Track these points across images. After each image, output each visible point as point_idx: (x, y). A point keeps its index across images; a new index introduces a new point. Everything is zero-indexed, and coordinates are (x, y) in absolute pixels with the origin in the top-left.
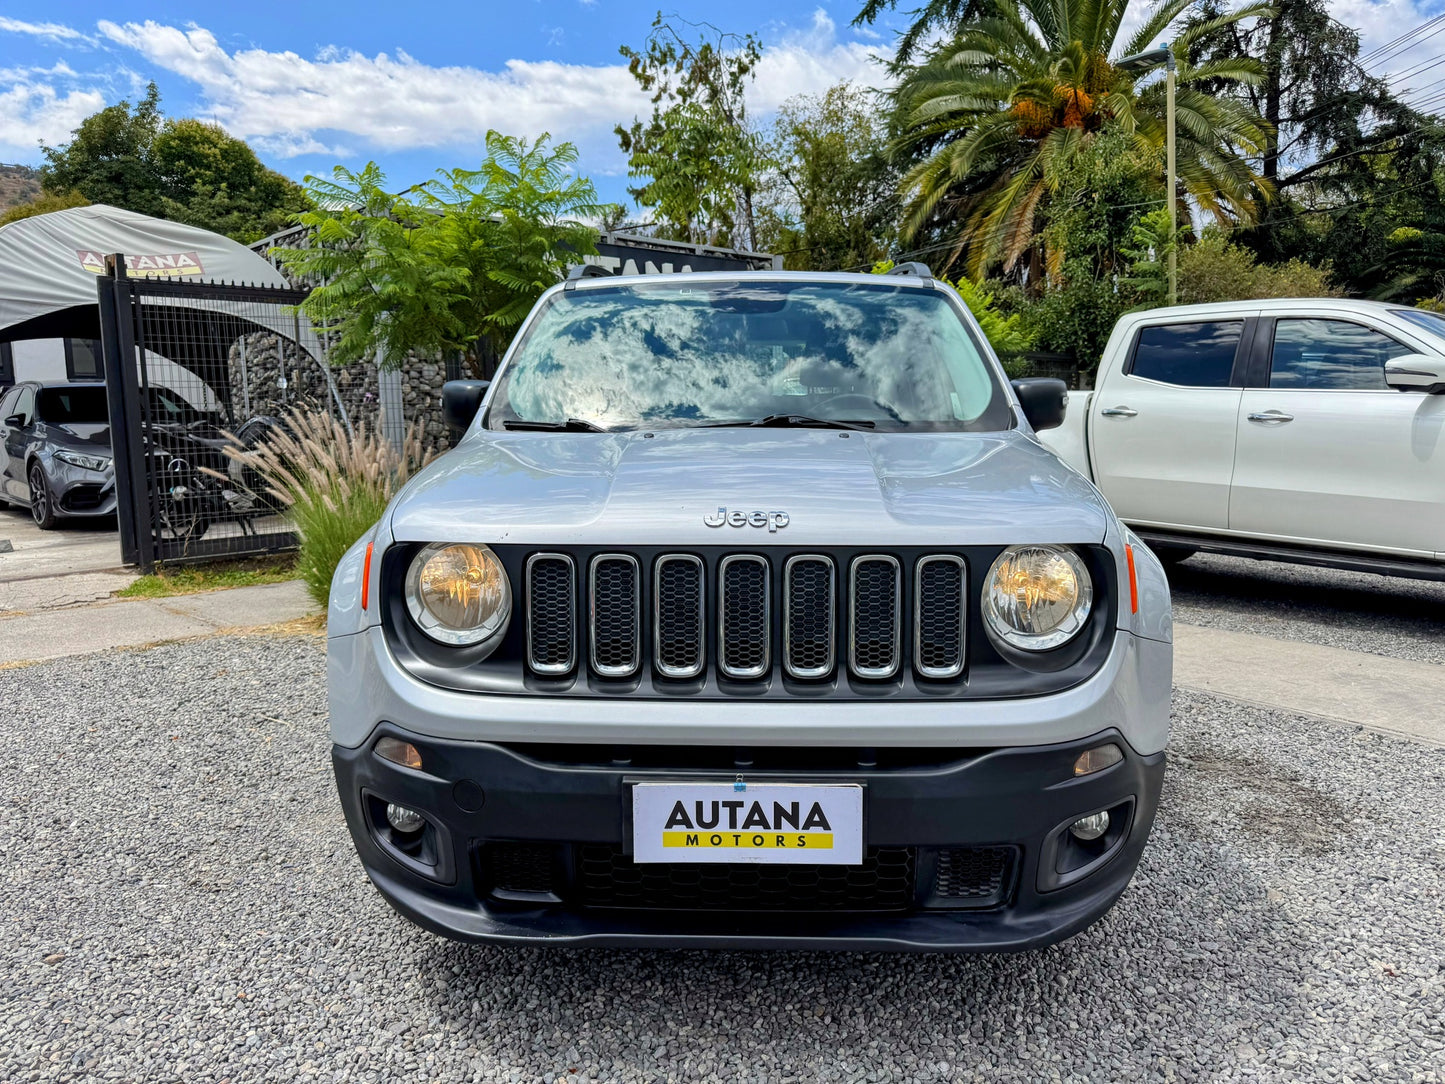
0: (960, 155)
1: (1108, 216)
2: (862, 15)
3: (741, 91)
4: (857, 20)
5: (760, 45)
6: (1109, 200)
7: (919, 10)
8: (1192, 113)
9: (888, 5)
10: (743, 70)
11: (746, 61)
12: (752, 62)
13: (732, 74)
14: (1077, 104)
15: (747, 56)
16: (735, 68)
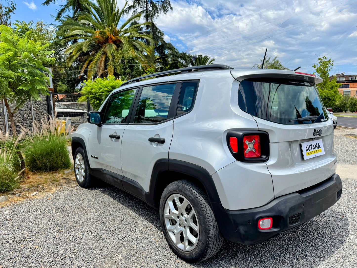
0: (85, 46)
1: (129, 66)
2: (45, 3)
3: (10, 17)
4: (43, 4)
5: (16, 5)
6: (128, 62)
7: (63, 5)
8: (138, 44)
9: (53, 2)
10: (10, 11)
11: (11, 9)
12: (13, 9)
13: (6, 11)
14: (111, 37)
15: (11, 7)
16: (7, 10)
